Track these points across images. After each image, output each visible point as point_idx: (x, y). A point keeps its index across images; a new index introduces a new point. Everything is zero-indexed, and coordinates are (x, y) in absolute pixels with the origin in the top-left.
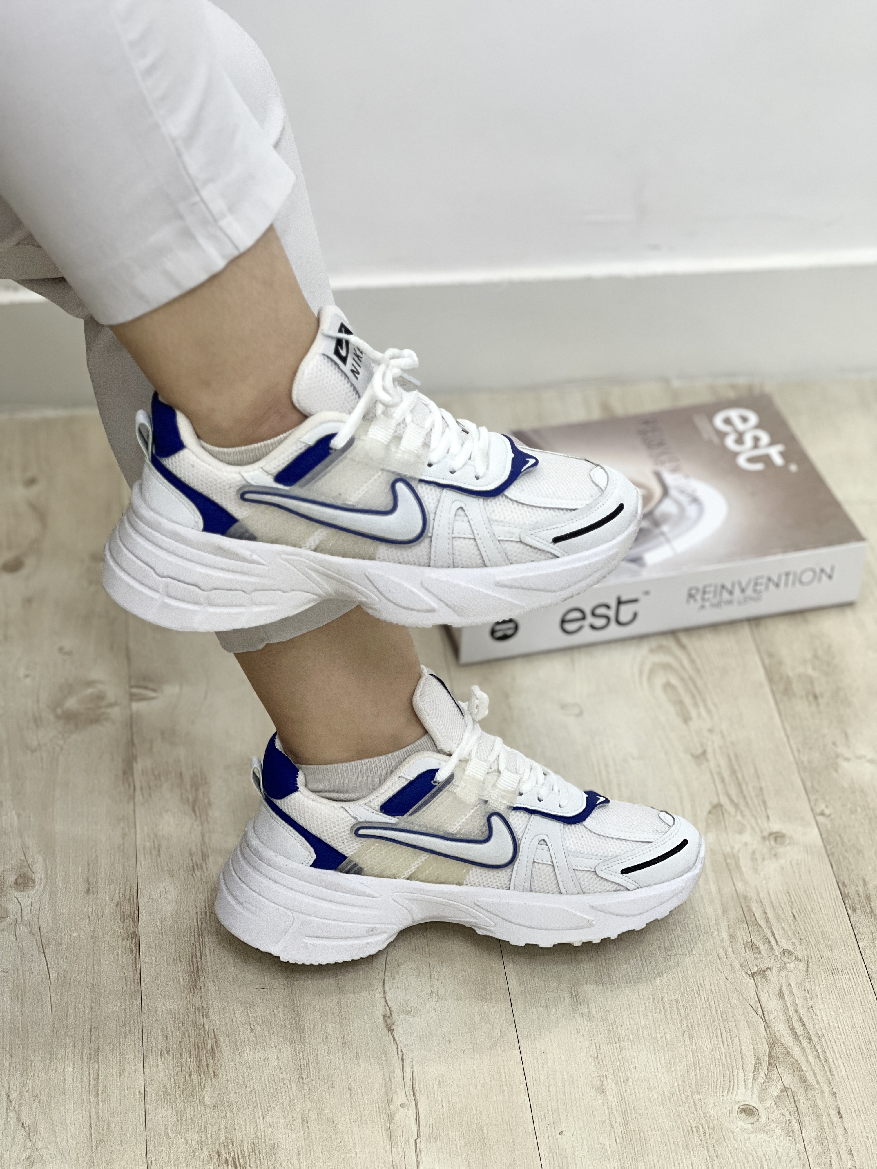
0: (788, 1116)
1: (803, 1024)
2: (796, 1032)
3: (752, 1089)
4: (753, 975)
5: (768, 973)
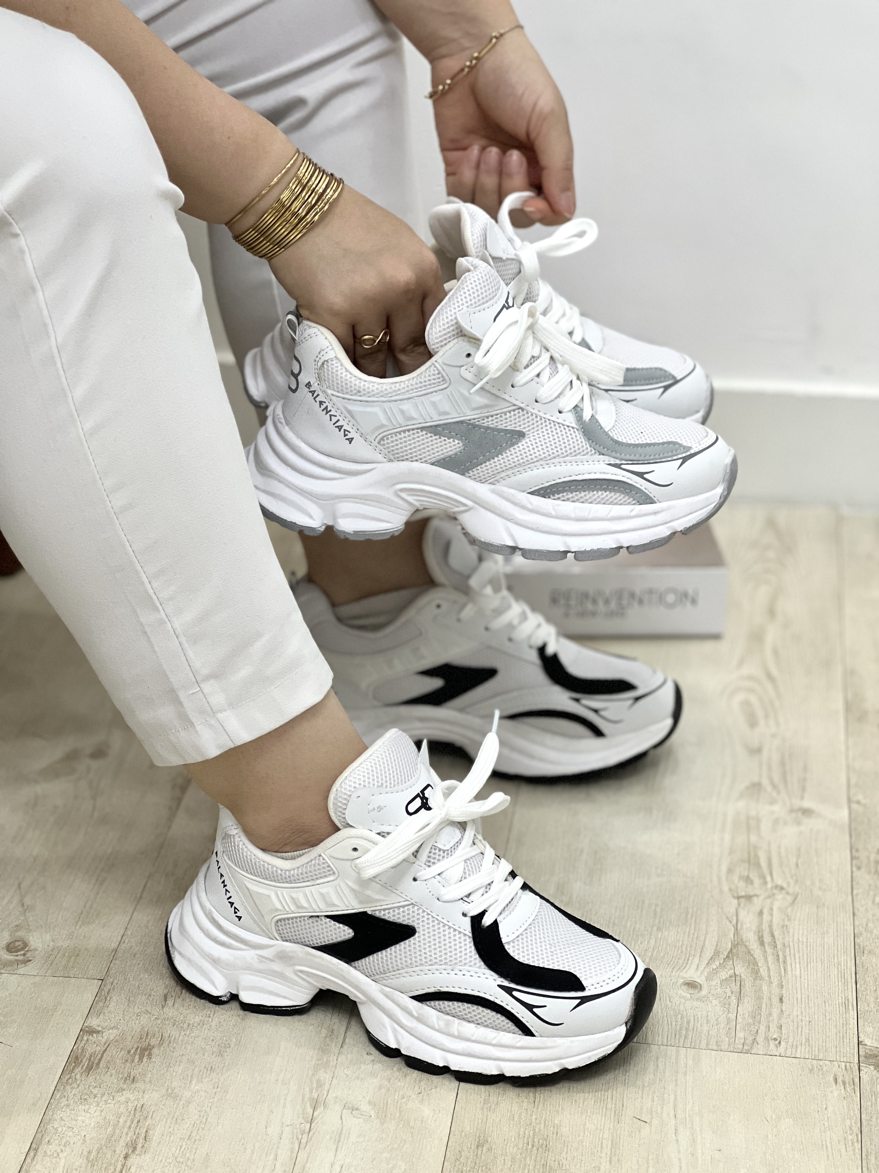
0: (729, 994)
1: (773, 936)
2: (763, 941)
3: (703, 971)
4: (739, 898)
5: (755, 899)
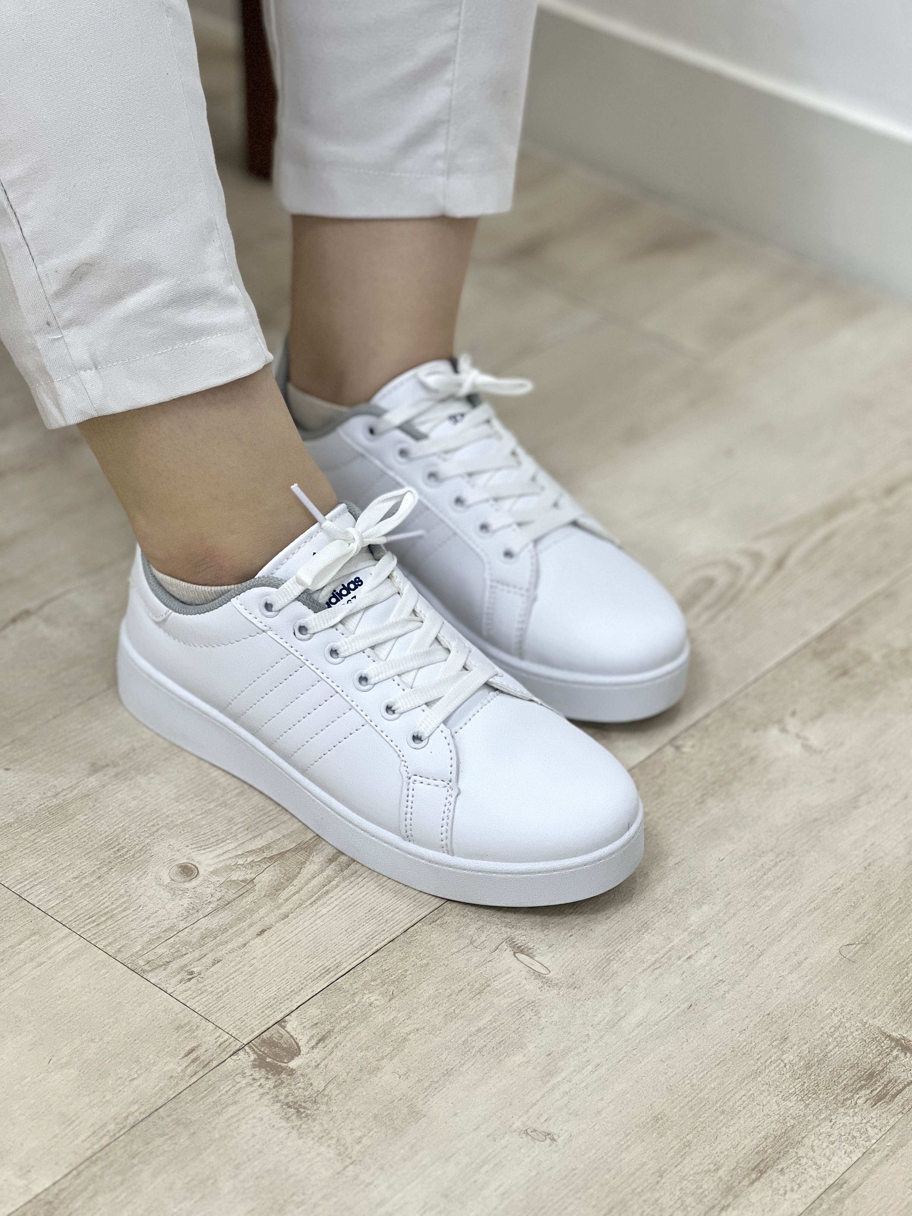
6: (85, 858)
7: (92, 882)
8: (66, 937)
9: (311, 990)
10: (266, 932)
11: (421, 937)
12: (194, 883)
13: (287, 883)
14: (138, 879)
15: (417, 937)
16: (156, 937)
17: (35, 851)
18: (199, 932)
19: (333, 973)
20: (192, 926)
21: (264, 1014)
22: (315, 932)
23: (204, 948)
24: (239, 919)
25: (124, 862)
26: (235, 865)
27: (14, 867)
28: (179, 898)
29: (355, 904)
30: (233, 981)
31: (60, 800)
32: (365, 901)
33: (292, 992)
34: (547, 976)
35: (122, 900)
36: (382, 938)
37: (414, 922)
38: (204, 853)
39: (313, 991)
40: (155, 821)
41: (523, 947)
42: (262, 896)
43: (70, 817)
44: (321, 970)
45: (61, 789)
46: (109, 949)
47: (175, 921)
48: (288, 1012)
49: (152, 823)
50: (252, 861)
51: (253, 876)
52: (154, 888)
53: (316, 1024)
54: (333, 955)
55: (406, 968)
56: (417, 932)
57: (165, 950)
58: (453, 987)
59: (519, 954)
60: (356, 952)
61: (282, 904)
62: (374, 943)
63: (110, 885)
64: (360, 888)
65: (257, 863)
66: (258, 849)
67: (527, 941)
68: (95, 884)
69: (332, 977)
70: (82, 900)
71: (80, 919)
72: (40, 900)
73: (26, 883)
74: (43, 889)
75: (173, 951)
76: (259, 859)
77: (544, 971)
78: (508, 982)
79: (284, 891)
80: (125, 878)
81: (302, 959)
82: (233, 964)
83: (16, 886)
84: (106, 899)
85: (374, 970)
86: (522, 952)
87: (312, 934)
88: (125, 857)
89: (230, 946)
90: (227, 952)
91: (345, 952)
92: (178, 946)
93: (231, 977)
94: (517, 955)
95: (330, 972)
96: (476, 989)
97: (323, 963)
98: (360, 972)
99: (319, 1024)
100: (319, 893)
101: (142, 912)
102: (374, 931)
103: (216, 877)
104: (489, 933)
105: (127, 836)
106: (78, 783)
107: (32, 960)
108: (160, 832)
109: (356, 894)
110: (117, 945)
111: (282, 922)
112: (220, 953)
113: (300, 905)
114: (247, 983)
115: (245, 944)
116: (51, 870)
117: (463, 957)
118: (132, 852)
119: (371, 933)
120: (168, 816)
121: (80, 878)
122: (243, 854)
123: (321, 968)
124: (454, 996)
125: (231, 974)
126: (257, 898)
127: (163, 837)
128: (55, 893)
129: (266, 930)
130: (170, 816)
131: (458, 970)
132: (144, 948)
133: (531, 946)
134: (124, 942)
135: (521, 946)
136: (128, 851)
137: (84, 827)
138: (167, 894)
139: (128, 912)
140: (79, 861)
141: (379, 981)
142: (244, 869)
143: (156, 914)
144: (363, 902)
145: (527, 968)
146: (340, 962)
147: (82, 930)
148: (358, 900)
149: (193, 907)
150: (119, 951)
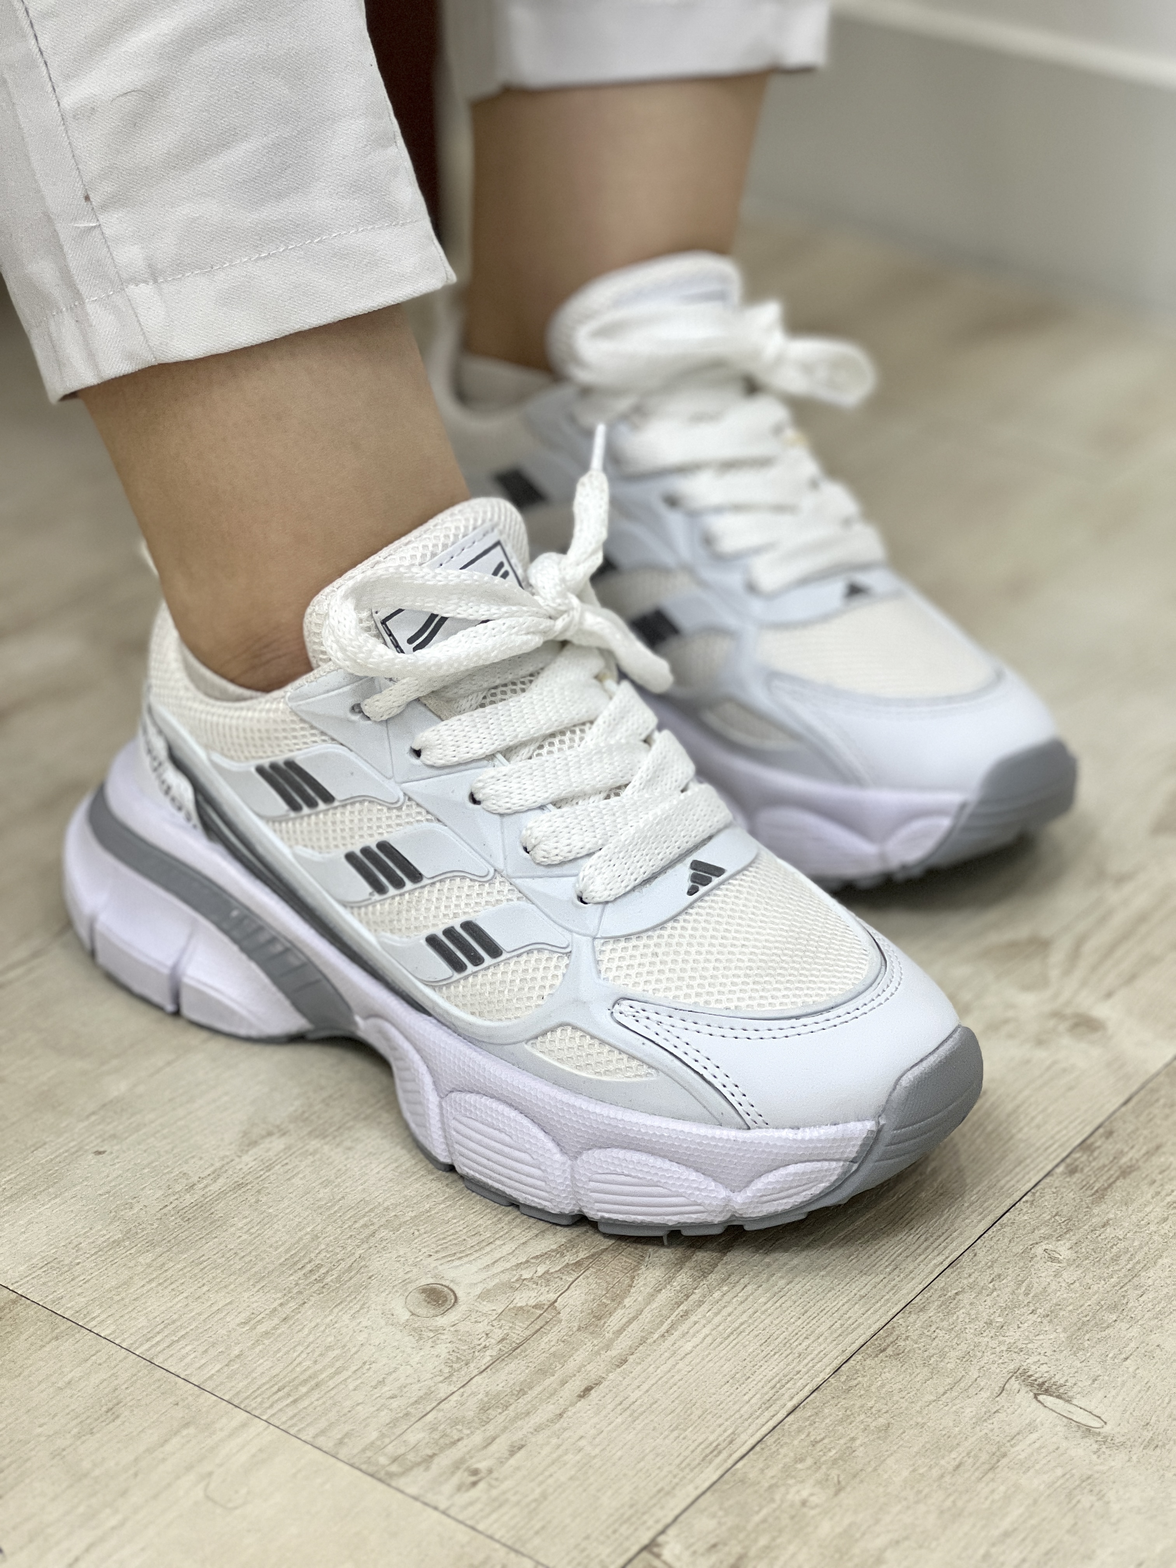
6: (256, 1289)
7: (275, 1328)
8: (244, 1425)
9: (690, 1488)
10: (593, 1392)
11: (866, 1379)
12: (453, 1316)
13: (614, 1305)
14: (353, 1317)
15: (860, 1379)
16: (401, 1415)
17: (166, 1284)
18: (475, 1399)
19: (724, 1455)
20: (462, 1390)
21: (617, 1535)
22: (678, 1384)
23: (490, 1427)
24: (543, 1372)
25: (324, 1290)
26: (517, 1280)
27: (134, 1314)
28: (430, 1343)
29: (738, 1331)
30: (550, 1481)
31: (196, 1197)
32: (756, 1324)
33: (660, 1491)
34: (1101, 1430)
35: (332, 1354)
36: (799, 1384)
37: (848, 1354)
38: (461, 1265)
39: (696, 1488)
40: (366, 1219)
41: (1047, 1384)
42: (575, 1329)
43: (219, 1223)
44: (703, 1450)
45: (196, 1179)
46: (321, 1441)
47: (430, 1383)
48: (660, 1527)
49: (362, 1222)
50: (547, 1272)
51: (552, 1296)
52: (383, 1330)
53: (714, 1546)
54: (720, 1421)
55: (852, 1435)
56: (857, 1371)
57: (421, 1435)
58: (943, 1462)
59: (1045, 1397)
60: (758, 1414)
61: (612, 1341)
62: (786, 1397)
63: (306, 1331)
64: (742, 1303)
65: (556, 1276)
66: (553, 1251)
67: (1052, 1373)
68: (279, 1331)
69: (725, 1461)
70: (261, 1361)
71: (263, 1393)
72: (188, 1365)
73: (158, 1338)
74: (189, 1348)
75: (437, 1435)
76: (557, 1269)
77: (1094, 1423)
78: (1037, 1445)
79: (612, 1317)
80: (331, 1317)
81: (666, 1433)
82: (546, 1450)
83: (141, 1345)
84: (304, 1355)
85: (796, 1442)
86: (1047, 1392)
87: (675, 1388)
88: (326, 1281)
89: (536, 1419)
90: (531, 1430)
91: (737, 1416)
92: (443, 1426)
93: (547, 1473)
94: (1040, 1398)
95: (720, 1452)
96: (983, 1463)
97: (704, 1436)
98: (774, 1449)
99: (720, 1547)
100: (673, 1317)
101: (371, 1373)
102: (781, 1374)
103: (489, 1305)
104: (982, 1363)
105: (323, 1247)
106: (223, 1166)
107: (189, 1468)
108: (378, 1236)
109: (736, 1313)
110: (336, 1434)
111: (619, 1370)
112: (520, 1434)
113: (643, 1341)
114: (578, 1483)
115: (561, 1415)
116: (200, 1314)
117: (947, 1408)
118: (335, 1273)
119: (777, 1378)
120: (387, 1209)
121: (252, 1322)
122: (527, 1262)
123: (703, 1446)
124: (947, 1479)
125: (545, 1470)
126: (566, 1335)
127: (384, 1243)
128: (213, 1352)
129: (592, 1388)
130: (391, 1207)
131: (944, 1433)
132: (383, 1436)
133: (1062, 1381)
134: (347, 1428)
135: (1043, 1383)
136: (328, 1272)
137: (245, 1237)
138: (407, 1339)
139: (345, 1374)
140: (246, 1295)
141: (809, 1461)
142: (534, 1286)
143: (394, 1375)
144: (752, 1327)
145: (1064, 1419)
146: (733, 1433)
147: (270, 1412)
148: (742, 1324)
149: (458, 1358)
150: (341, 1442)
